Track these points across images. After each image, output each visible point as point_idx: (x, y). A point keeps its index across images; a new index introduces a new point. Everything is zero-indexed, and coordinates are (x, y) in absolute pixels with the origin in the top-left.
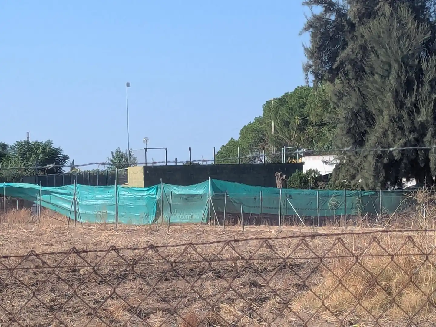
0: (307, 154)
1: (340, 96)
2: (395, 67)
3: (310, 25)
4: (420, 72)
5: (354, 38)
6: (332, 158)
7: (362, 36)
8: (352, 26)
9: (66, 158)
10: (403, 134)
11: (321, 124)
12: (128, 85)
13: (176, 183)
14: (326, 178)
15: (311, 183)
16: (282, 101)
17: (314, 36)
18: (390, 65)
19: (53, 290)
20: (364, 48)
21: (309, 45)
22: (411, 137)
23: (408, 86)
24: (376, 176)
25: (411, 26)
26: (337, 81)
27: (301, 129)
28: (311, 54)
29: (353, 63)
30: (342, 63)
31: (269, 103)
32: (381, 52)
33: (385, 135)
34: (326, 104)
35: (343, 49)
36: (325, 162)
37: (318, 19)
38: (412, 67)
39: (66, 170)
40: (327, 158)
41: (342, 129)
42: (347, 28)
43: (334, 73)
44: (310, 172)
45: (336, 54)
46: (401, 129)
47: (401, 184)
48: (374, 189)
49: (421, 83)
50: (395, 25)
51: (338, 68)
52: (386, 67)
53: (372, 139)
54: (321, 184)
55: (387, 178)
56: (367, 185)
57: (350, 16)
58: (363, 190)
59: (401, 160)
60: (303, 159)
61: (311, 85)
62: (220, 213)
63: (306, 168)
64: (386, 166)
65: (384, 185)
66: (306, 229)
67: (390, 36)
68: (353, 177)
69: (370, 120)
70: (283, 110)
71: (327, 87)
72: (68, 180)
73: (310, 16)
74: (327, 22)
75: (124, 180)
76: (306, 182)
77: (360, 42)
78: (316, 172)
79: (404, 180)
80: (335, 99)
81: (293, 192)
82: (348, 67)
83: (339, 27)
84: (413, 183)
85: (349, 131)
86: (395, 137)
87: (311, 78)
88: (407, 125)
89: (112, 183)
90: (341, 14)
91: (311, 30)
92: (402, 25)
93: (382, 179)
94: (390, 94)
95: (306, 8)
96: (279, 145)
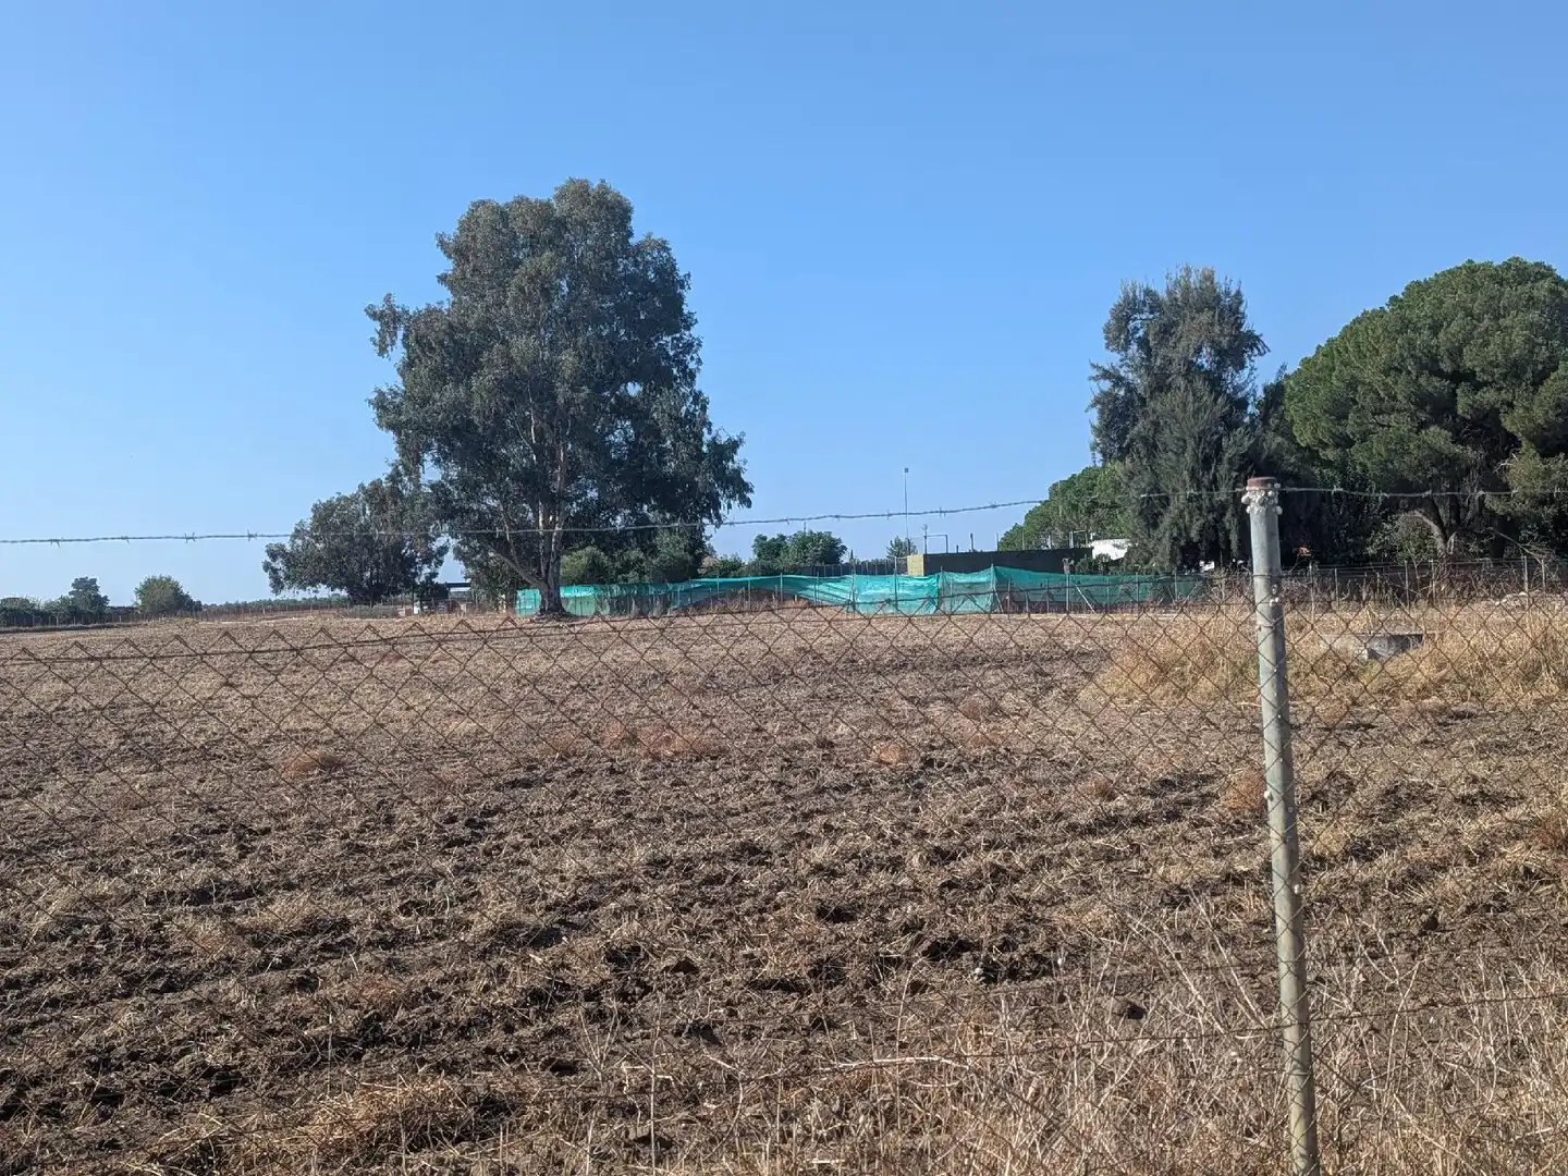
0: (1096, 538)
1: (1131, 475)
2: (1191, 443)
3: (1097, 401)
4: (1219, 448)
5: (1145, 414)
6: (1123, 541)
7: (1154, 412)
8: (1143, 400)
9: (844, 548)
10: (1201, 514)
11: (1114, 506)
12: (907, 470)
13: (959, 571)
14: (1117, 562)
15: (1101, 568)
16: (1070, 483)
17: (1101, 412)
18: (1185, 441)
19: (830, 681)
20: (1156, 424)
21: (1096, 423)
22: (1210, 517)
23: (1206, 463)
24: (1173, 560)
25: (1207, 399)
26: (1128, 460)
27: (1089, 512)
28: (1098, 432)
29: (1145, 440)
30: (1132, 440)
31: (1055, 485)
32: (1175, 428)
33: (1181, 515)
34: (1117, 486)
35: (1134, 425)
36: (1115, 546)
37: (1106, 394)
38: (1209, 443)
39: (845, 559)
40: (1118, 542)
41: (1134, 511)
42: (1137, 403)
43: (1124, 452)
44: (1100, 557)
45: (1126, 431)
46: (1200, 508)
47: (1198, 568)
48: (1169, 574)
49: (1220, 461)
50: (1191, 398)
51: (1129, 446)
52: (1181, 443)
53: (1166, 520)
54: (1111, 568)
55: (1184, 561)
56: (1162, 569)
57: (1140, 390)
58: (1157, 574)
59: (1200, 542)
60: (1093, 544)
61: (1100, 465)
62: (1004, 603)
63: (1095, 553)
64: (1182, 549)
65: (1180, 569)
66: (1096, 617)
67: (1185, 411)
68: (1146, 562)
69: (1165, 502)
70: (1069, 493)
71: (1118, 467)
72: (847, 569)
73: (1097, 392)
74: (1116, 398)
75: (903, 569)
76: (1096, 567)
77: (1152, 418)
78: (1106, 556)
79: (1202, 563)
80: (1125, 480)
81: (1081, 577)
82: (1140, 445)
83: (1128, 402)
84: (1212, 566)
85: (1140, 514)
86: (1191, 517)
87: (1099, 456)
88: (1206, 504)
89: (891, 572)
90: (1130, 389)
91: (1099, 406)
92: (1197, 399)
93: (1179, 563)
94: (1185, 472)
95: (1093, 383)
96: (1066, 528)
